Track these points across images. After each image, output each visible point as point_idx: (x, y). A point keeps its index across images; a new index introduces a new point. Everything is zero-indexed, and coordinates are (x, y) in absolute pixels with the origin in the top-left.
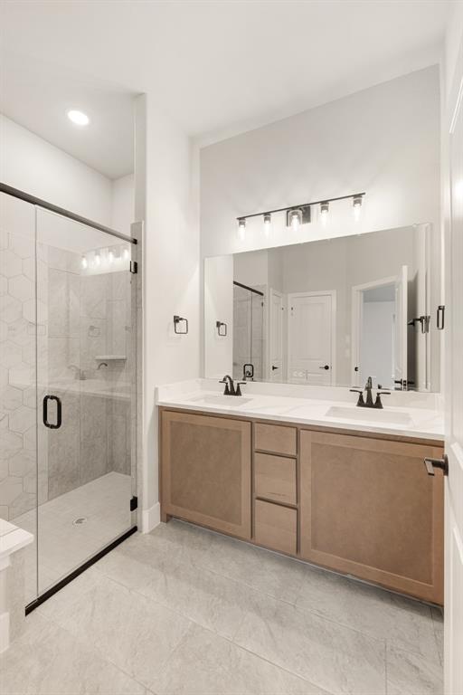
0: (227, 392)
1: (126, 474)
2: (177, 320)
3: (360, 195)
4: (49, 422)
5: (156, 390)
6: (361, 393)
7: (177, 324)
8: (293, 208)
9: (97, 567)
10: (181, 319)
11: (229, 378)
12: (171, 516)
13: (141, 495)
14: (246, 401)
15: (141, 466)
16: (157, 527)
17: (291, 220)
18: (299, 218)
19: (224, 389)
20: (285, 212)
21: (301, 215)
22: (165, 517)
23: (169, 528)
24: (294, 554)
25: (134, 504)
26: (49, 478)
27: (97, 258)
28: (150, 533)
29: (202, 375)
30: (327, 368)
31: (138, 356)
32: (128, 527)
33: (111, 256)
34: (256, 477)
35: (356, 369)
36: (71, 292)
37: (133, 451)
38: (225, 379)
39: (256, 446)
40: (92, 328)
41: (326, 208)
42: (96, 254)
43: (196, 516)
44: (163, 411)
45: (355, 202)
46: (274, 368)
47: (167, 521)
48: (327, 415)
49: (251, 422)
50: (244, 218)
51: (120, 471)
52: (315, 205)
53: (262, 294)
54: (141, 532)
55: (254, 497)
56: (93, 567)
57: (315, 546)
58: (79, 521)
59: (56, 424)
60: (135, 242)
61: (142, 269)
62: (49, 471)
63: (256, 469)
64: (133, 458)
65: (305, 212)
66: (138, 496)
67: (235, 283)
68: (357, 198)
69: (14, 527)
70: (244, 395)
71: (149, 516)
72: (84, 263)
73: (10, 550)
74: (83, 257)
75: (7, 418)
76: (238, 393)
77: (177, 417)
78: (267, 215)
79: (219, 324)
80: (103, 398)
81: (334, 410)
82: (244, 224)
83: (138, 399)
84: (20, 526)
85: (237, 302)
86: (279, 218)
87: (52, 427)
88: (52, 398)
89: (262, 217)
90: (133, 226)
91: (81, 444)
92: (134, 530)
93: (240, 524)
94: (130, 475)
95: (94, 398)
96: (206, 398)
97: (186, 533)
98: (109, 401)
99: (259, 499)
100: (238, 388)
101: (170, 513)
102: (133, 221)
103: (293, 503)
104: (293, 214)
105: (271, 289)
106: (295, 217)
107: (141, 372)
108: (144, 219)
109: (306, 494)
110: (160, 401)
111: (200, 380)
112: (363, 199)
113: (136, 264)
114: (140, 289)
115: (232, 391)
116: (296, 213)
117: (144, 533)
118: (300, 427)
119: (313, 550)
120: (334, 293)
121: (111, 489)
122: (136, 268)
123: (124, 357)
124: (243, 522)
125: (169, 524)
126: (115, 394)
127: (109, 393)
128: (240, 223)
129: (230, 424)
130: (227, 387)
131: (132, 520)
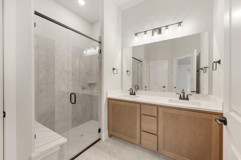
0: (131, 94)
1: (96, 121)
2: (114, 69)
3: (181, 23)
4: (72, 102)
5: (107, 93)
6: (181, 94)
7: (114, 71)
8: (155, 29)
9: (88, 152)
10: (115, 69)
11: (132, 89)
12: (112, 136)
13: (102, 128)
14: (138, 97)
15: (102, 118)
16: (107, 139)
17: (154, 34)
18: (157, 32)
19: (130, 93)
20: (152, 31)
21: (158, 32)
22: (110, 136)
23: (111, 139)
24: (156, 151)
25: (100, 131)
26: (72, 121)
27: (89, 50)
28: (105, 141)
29: (122, 88)
30: (164, 87)
31: (101, 81)
32: (98, 138)
33: (93, 49)
34: (142, 123)
35: (175, 88)
36: (81, 62)
37: (99, 113)
38: (130, 89)
39: (142, 113)
40: (87, 73)
41: (168, 28)
42: (88, 49)
43: (120, 136)
44: (109, 100)
45: (179, 25)
46: (145, 87)
47: (110, 137)
48: (168, 102)
49: (140, 104)
50: (137, 34)
51: (95, 120)
52: (163, 28)
53: (142, 62)
54: (102, 140)
55: (141, 130)
56: (86, 151)
57: (164, 149)
58: (82, 136)
59: (74, 103)
60: (100, 42)
61: (102, 52)
62: (72, 119)
63: (142, 121)
64: (99, 115)
65: (159, 30)
66: (101, 128)
67: (133, 58)
68: (180, 24)
69: (61, 136)
70: (137, 95)
71: (104, 135)
72: (85, 52)
73: (60, 144)
74: (84, 50)
75: (59, 101)
76: (135, 94)
77: (114, 102)
78: (145, 32)
79: (127, 71)
80: (89, 95)
81: (170, 101)
82: (137, 36)
83: (101, 95)
84: (63, 136)
85: (133, 64)
86: (149, 33)
87: (73, 103)
88: (73, 94)
89: (144, 33)
90: (99, 37)
91: (82, 110)
92: (100, 139)
93: (136, 140)
94: (98, 121)
95: (86, 95)
96: (123, 96)
97: (117, 141)
98: (91, 96)
99: (143, 131)
100: (135, 92)
101: (111, 134)
102: (99, 36)
103: (156, 133)
104: (155, 31)
105: (145, 60)
106: (156, 32)
107: (102, 86)
108: (103, 34)
109: (161, 130)
110: (108, 96)
111: (121, 90)
112: (182, 24)
113: (100, 50)
114: (102, 58)
115: (133, 94)
116: (156, 31)
117: (103, 141)
118: (158, 106)
119: (163, 150)
120: (167, 61)
121: (92, 125)
122: (100, 51)
123: (96, 82)
124: (137, 139)
125: (111, 138)
126: (93, 94)
127: (91, 94)
128: (136, 36)
129: (133, 105)
130: (131, 92)
131: (99, 136)
